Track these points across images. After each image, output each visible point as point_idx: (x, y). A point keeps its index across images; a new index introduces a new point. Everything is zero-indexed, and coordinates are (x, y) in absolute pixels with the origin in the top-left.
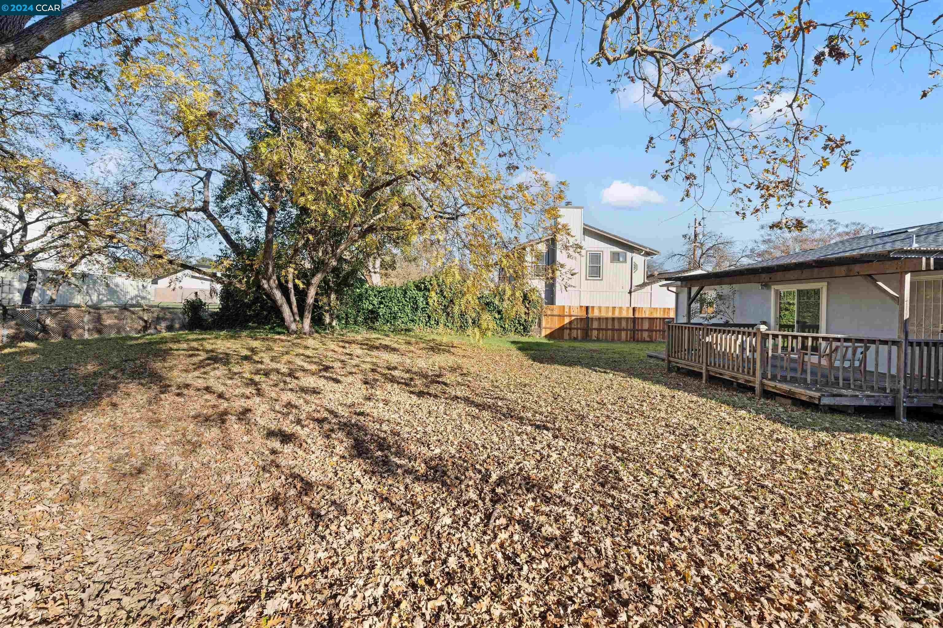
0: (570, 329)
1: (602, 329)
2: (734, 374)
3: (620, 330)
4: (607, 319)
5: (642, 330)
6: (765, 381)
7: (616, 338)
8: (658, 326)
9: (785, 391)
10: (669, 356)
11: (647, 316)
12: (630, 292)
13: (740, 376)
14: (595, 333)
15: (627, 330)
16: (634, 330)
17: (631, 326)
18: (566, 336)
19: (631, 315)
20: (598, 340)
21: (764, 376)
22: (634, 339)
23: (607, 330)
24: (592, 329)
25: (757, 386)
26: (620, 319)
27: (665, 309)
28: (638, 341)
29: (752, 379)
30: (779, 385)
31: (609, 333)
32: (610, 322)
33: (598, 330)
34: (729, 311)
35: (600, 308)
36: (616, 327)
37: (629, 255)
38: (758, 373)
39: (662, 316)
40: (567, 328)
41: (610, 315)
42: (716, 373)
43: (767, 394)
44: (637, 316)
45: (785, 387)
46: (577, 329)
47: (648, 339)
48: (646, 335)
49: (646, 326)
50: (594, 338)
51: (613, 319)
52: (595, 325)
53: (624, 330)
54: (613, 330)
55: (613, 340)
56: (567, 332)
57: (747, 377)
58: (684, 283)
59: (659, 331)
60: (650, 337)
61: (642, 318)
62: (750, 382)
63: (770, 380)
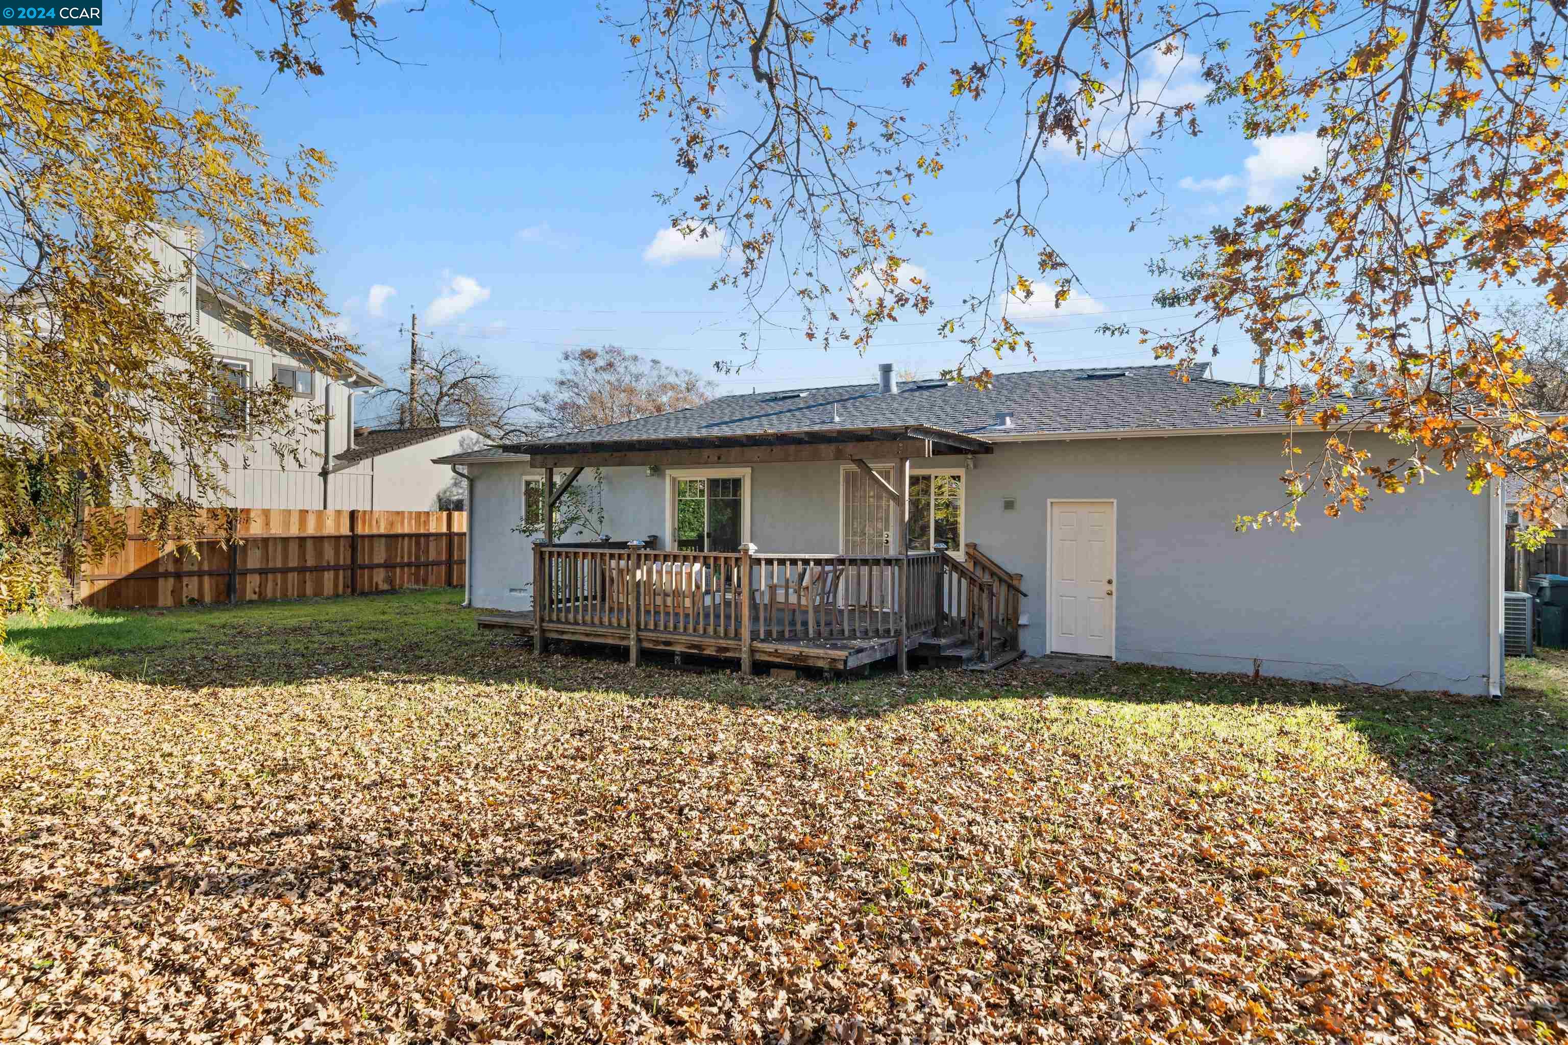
0: (178, 576)
1: (274, 571)
2: (696, 640)
3: (319, 569)
4: (286, 540)
5: (371, 567)
6: (758, 645)
7: (309, 591)
8: (405, 553)
9: (794, 657)
10: (542, 620)
11: (382, 531)
12: (324, 474)
13: (707, 641)
14: (253, 582)
15: (336, 568)
16: (354, 567)
17: (344, 558)
18: (165, 598)
19: (345, 530)
20: (262, 600)
21: (755, 636)
22: (354, 590)
23: (285, 571)
24: (245, 573)
25: (745, 656)
26: (319, 540)
27: (419, 514)
28: (363, 594)
29: (731, 643)
30: (783, 648)
31: (293, 577)
32: (293, 548)
33: (263, 572)
34: (593, 518)
35: (266, 513)
36: (310, 562)
37: (320, 380)
38: (746, 633)
39: (414, 531)
40: (166, 575)
41: (294, 531)
42: (657, 642)
43: (761, 668)
44: (359, 531)
45: (792, 649)
46: (200, 574)
47: (386, 587)
48: (379, 576)
49: (380, 557)
50: (250, 596)
51: (302, 540)
52: (254, 560)
53: (328, 568)
54: (302, 570)
55: (302, 598)
56: (165, 587)
57: (723, 643)
58: (539, 458)
59: (409, 565)
60: (390, 580)
61: (372, 537)
62: (726, 649)
63: (763, 641)
